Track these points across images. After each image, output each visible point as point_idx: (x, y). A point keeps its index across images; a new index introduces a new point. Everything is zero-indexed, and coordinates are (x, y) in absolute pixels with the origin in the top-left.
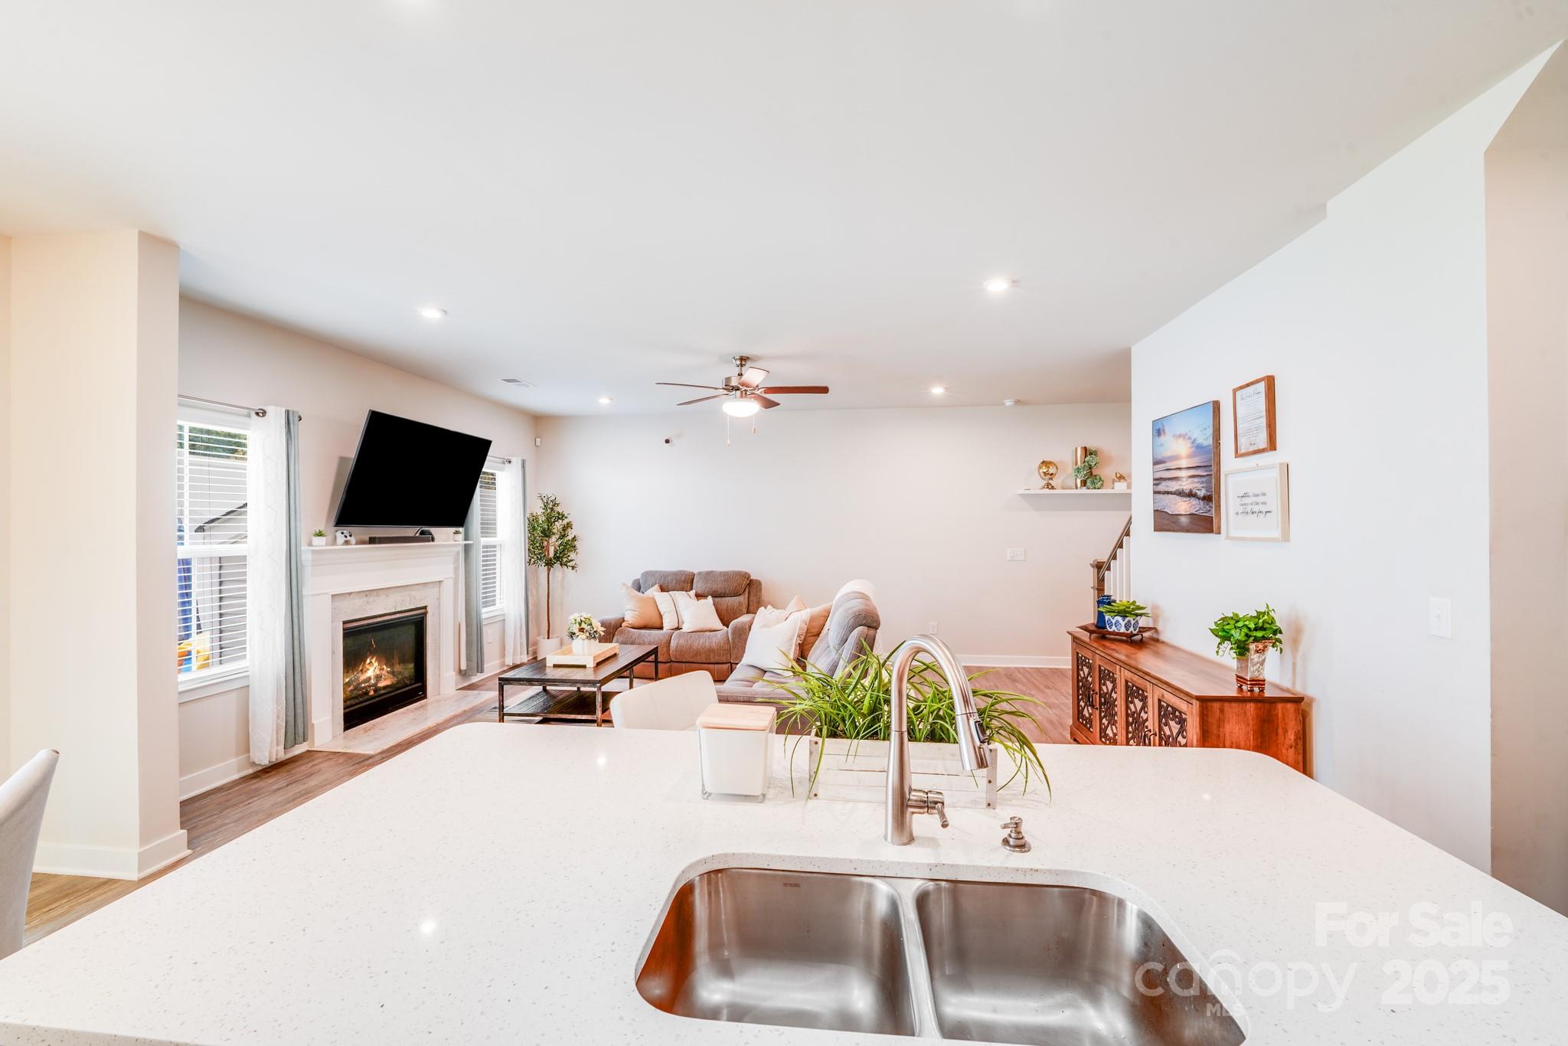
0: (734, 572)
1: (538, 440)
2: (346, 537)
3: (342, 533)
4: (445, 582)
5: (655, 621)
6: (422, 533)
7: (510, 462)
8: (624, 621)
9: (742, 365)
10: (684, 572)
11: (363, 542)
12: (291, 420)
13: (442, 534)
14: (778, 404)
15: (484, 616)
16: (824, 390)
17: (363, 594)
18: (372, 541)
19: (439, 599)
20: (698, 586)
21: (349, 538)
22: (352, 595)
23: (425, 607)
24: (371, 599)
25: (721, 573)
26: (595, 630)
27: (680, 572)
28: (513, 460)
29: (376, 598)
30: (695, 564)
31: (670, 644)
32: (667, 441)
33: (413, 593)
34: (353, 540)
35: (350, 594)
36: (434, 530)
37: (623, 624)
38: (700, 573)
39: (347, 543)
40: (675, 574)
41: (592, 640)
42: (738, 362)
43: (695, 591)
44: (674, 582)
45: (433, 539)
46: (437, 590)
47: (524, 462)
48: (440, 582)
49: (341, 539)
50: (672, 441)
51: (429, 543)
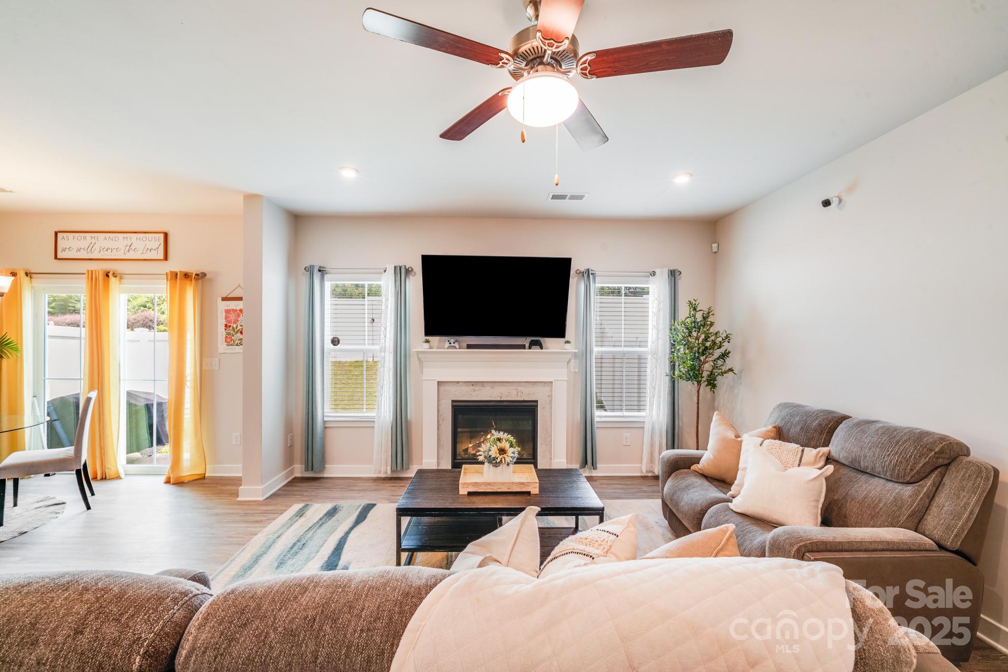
1: (714, 245)
2: (450, 343)
3: (448, 341)
4: (556, 383)
5: (728, 474)
7: (652, 274)
8: (699, 462)
10: (832, 411)
11: (466, 348)
13: (552, 344)
15: (596, 419)
17: (469, 384)
18: (469, 347)
19: (550, 396)
20: (837, 441)
21: (452, 344)
22: (460, 383)
23: (537, 401)
24: (477, 388)
28: (658, 271)
29: (482, 388)
32: (827, 203)
33: (520, 388)
35: (458, 382)
36: (542, 340)
37: (694, 467)
38: (855, 420)
39: (455, 347)
43: (825, 450)
44: (799, 427)
45: (542, 348)
46: (547, 388)
47: (673, 274)
48: (552, 382)
49: (447, 344)
50: (840, 201)
51: (536, 350)
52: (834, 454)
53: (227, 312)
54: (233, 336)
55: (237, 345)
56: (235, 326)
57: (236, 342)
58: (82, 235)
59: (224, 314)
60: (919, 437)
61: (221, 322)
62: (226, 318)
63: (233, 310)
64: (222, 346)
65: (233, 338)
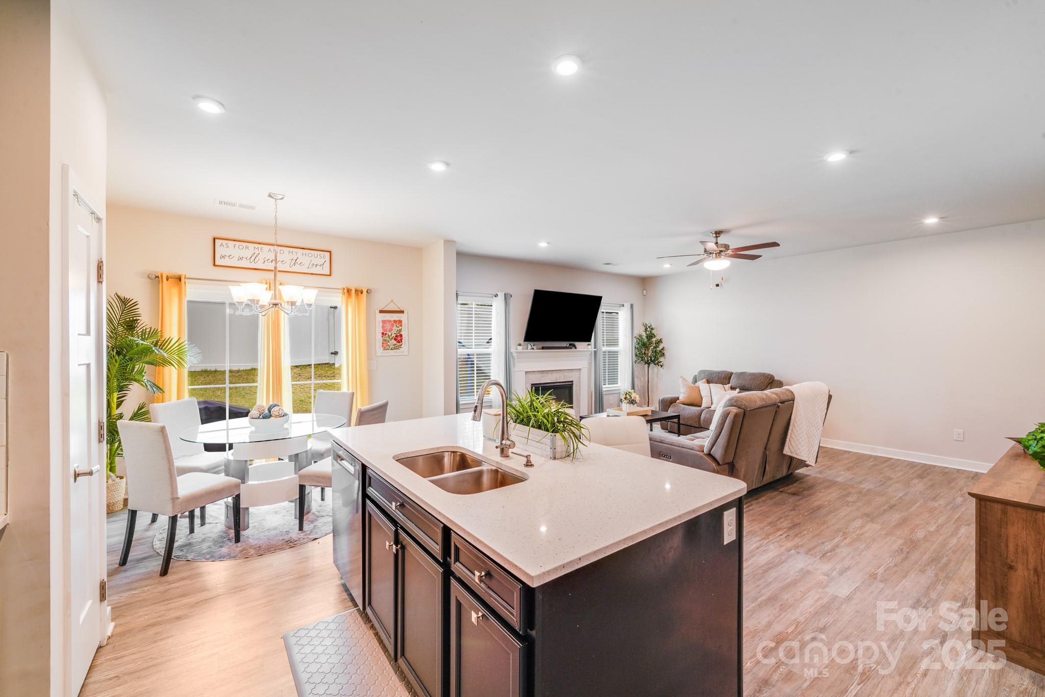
0: (760, 373)
1: (645, 291)
3: (530, 344)
4: (582, 369)
5: (697, 401)
6: (570, 345)
7: (623, 306)
8: (678, 399)
9: (717, 237)
10: (727, 371)
11: (540, 349)
12: (507, 297)
13: (581, 346)
14: (761, 256)
15: (604, 389)
16: (775, 244)
17: (540, 373)
18: (543, 348)
19: (579, 378)
20: (733, 381)
21: (533, 347)
23: (572, 381)
24: (544, 375)
25: (750, 373)
26: (633, 399)
27: (723, 371)
28: (625, 304)
29: (546, 375)
30: (735, 367)
31: (701, 415)
32: (717, 285)
33: (565, 374)
34: (535, 347)
35: (534, 372)
36: (577, 344)
37: (677, 401)
38: (736, 373)
39: (533, 349)
40: (718, 373)
41: (631, 405)
42: (714, 235)
43: (730, 385)
44: (717, 378)
45: (576, 348)
46: (578, 373)
47: (632, 306)
48: (580, 369)
49: (530, 347)
50: (721, 285)
51: (573, 350)
52: (733, 386)
53: (384, 322)
54: (388, 342)
55: (391, 349)
56: (390, 334)
57: (391, 347)
58: (244, 244)
59: (381, 324)
60: (763, 374)
61: (379, 330)
62: (383, 327)
63: (388, 321)
64: (380, 350)
65: (388, 343)
